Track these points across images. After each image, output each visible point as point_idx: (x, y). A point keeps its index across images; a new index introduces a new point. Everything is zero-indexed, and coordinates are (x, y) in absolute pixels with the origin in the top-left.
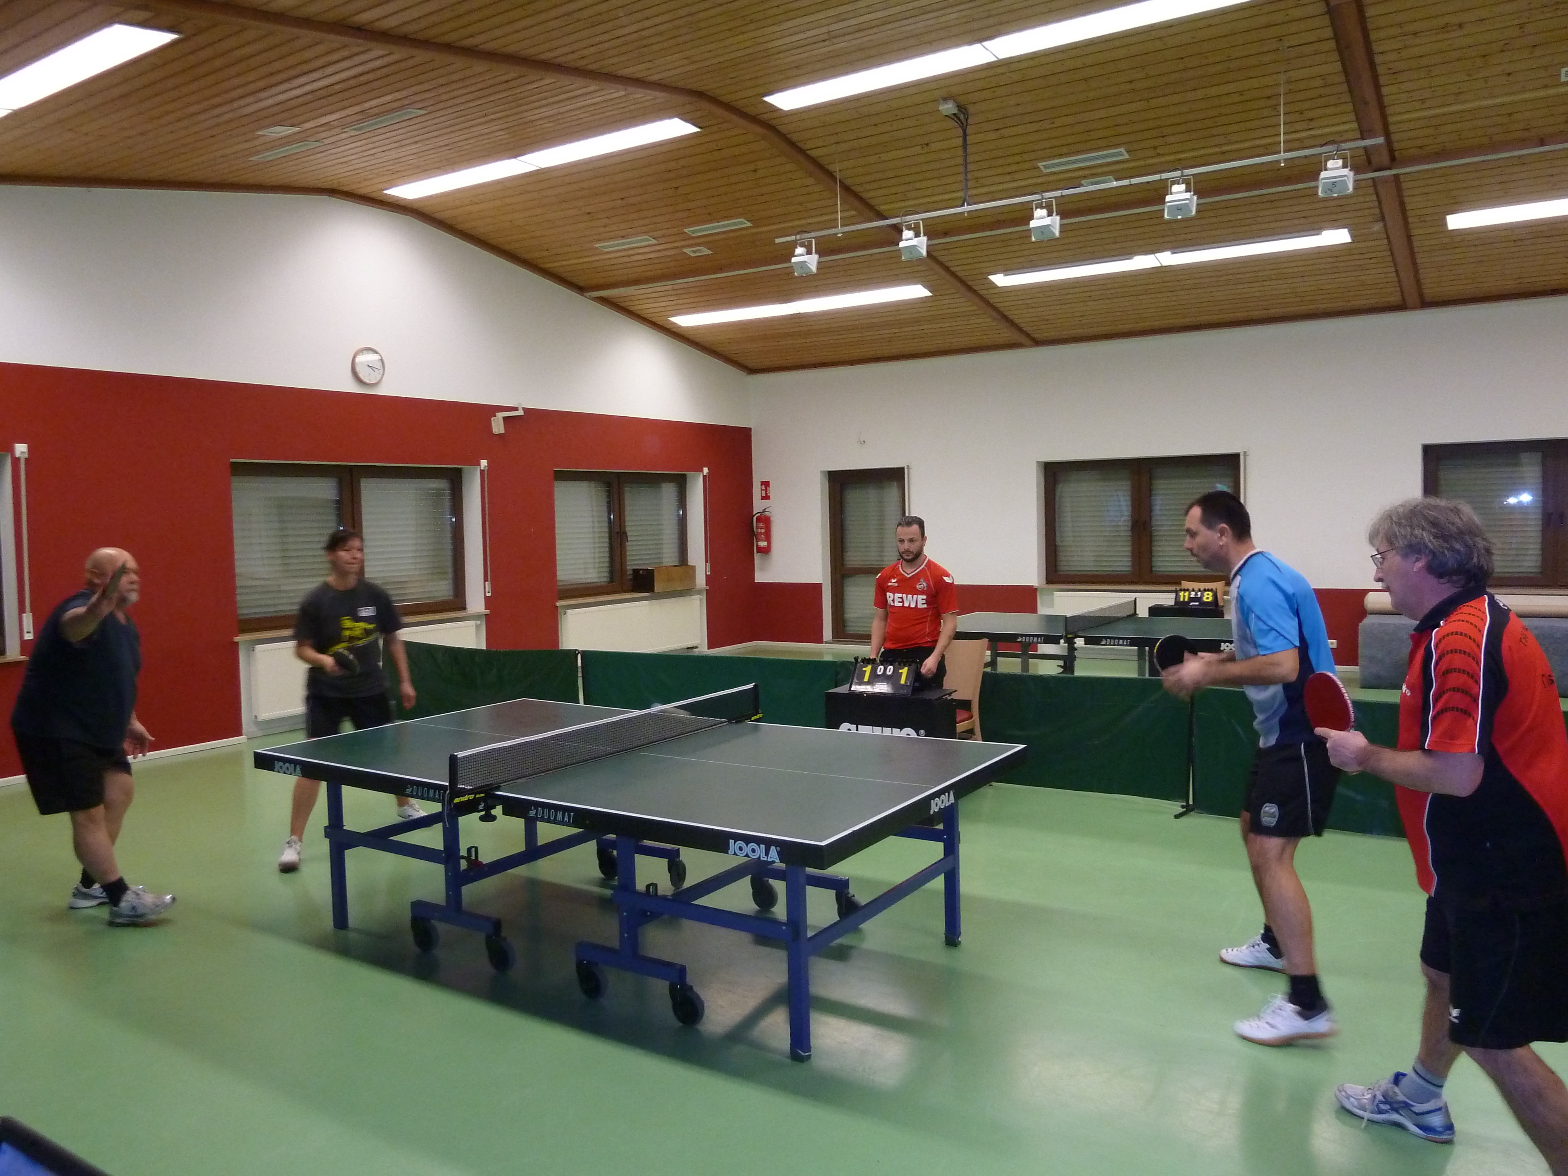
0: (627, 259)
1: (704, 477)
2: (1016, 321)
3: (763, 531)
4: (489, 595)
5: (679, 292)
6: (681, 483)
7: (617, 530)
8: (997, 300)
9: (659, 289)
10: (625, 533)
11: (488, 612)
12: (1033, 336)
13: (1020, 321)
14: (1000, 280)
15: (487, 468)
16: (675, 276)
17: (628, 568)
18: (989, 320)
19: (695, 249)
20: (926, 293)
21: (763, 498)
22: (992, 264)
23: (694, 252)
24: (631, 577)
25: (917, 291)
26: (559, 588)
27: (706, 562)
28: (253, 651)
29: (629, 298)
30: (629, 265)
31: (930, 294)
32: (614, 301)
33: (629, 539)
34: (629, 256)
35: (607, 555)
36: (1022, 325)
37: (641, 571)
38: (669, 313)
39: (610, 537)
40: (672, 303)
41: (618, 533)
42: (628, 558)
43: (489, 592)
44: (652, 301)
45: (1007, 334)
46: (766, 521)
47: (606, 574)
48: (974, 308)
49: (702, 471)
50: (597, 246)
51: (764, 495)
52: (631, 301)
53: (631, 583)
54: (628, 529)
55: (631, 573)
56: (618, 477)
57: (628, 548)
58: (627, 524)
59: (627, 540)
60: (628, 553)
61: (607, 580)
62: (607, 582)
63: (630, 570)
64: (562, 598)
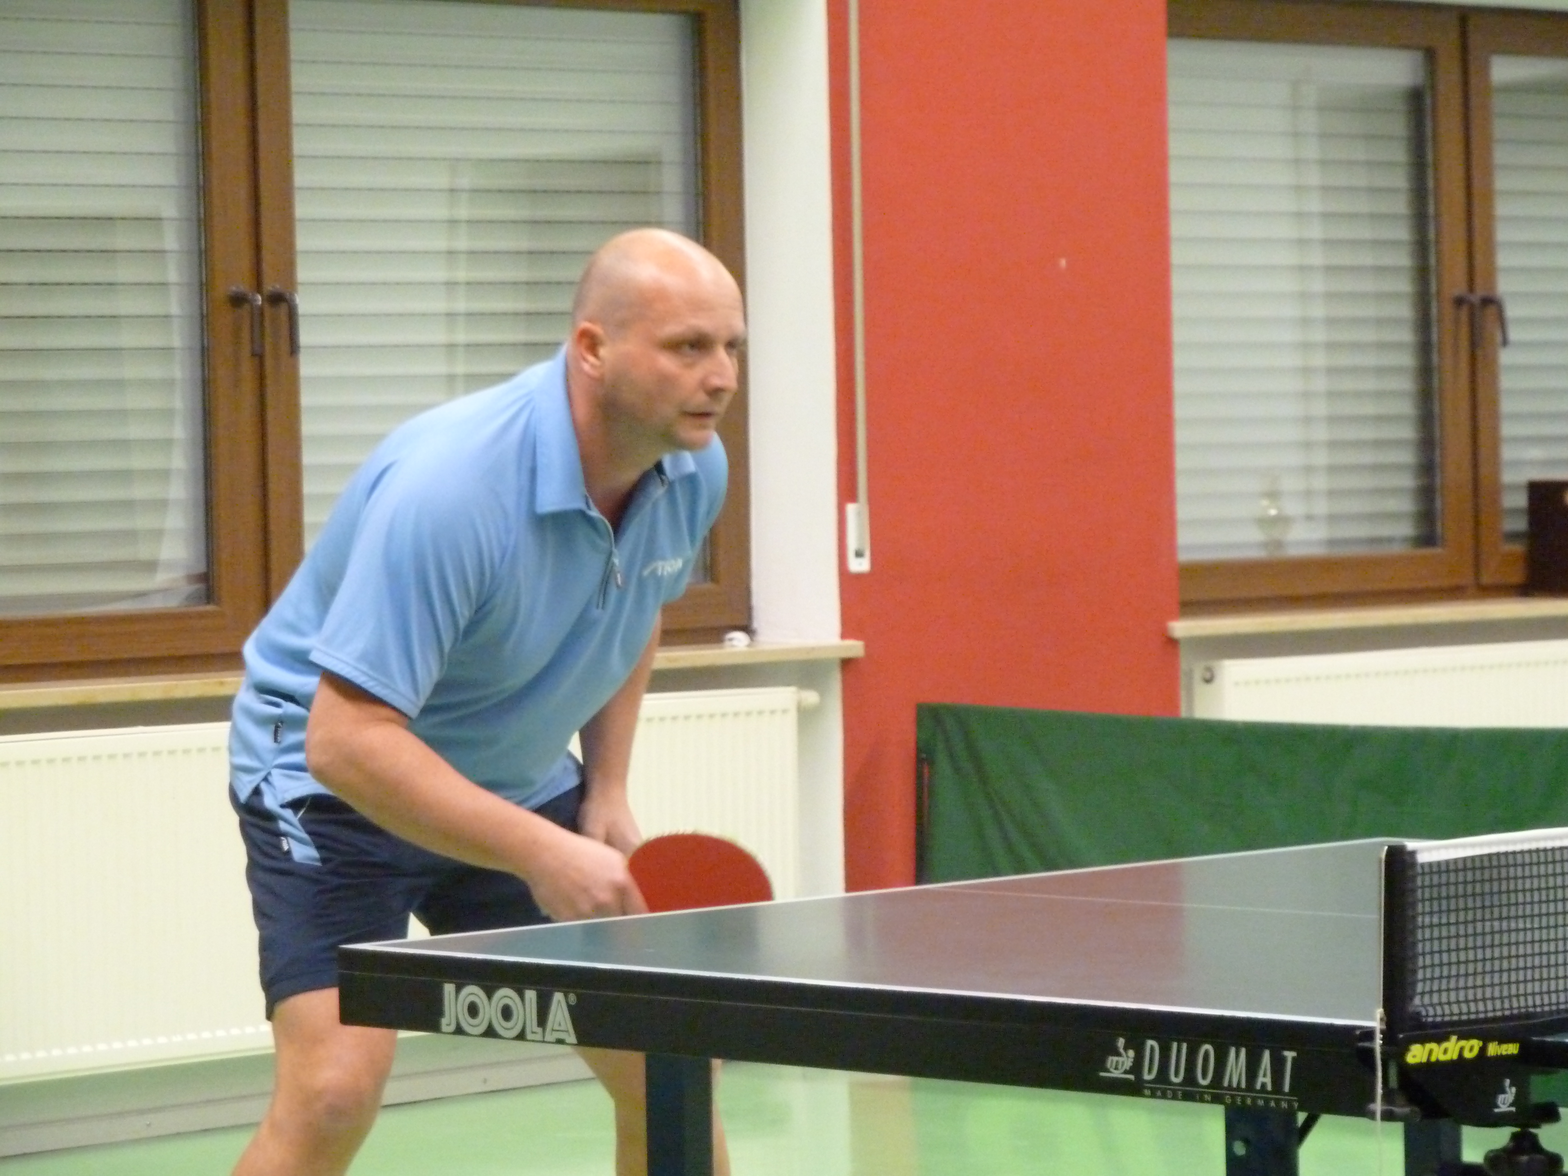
4: (860, 565)
7: (1455, 284)
10: (1492, 303)
11: (855, 648)
17: (1508, 477)
24: (1520, 524)
26: (1183, 557)
33: (1511, 337)
35: (1407, 408)
39: (1424, 324)
41: (1459, 302)
42: (1507, 429)
43: (859, 554)
47: (1406, 505)
53: (1518, 548)
54: (1504, 286)
55: (1520, 500)
56: (1464, 35)
57: (1506, 382)
58: (1503, 259)
59: (1505, 342)
60: (1507, 406)
61: (1406, 529)
62: (1405, 540)
63: (1514, 488)
64: (1192, 608)
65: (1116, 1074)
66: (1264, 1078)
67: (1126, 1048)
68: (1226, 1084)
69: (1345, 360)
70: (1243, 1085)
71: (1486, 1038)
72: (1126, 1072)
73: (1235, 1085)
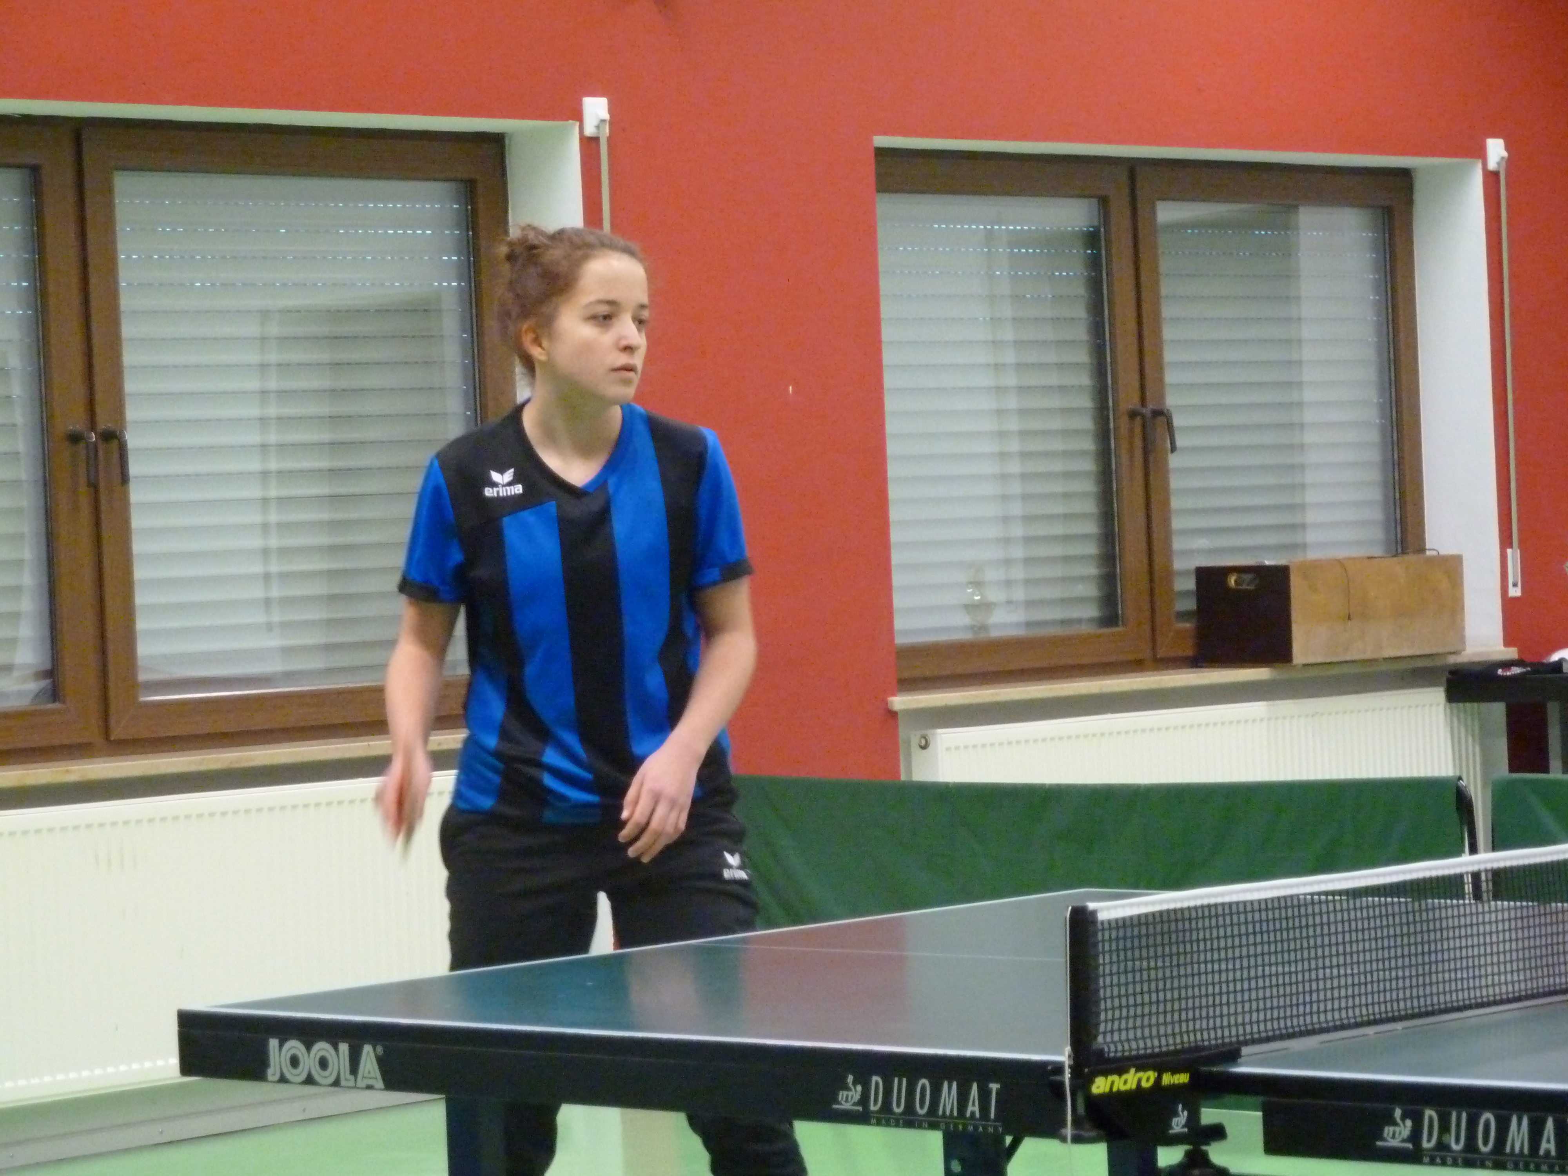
1: (1491, 178)
6: (1392, 208)
7: (1129, 399)
10: (1162, 415)
15: (606, 133)
17: (1179, 564)
24: (1190, 604)
26: (900, 640)
27: (1506, 541)
33: (1180, 442)
35: (1090, 507)
37: (1232, 580)
39: (1103, 434)
41: (1133, 415)
42: (1177, 523)
47: (1091, 590)
49: (1482, 156)
53: (1188, 625)
54: (1172, 401)
55: (1190, 584)
56: (1132, 184)
57: (1175, 483)
58: (1171, 377)
59: (1173, 449)
60: (1176, 503)
61: (1092, 611)
62: (1091, 620)
63: (1184, 573)
64: (909, 684)
65: (847, 1106)
66: (974, 1107)
67: (855, 1083)
68: (940, 1113)
70: (955, 1114)
71: (1161, 1069)
72: (855, 1104)
73: (948, 1113)
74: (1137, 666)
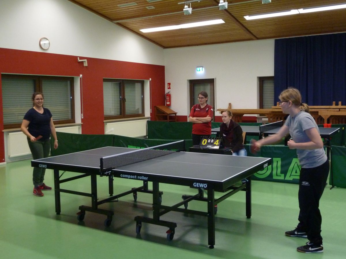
0: (128, 10)
1: (150, 81)
2: (252, 32)
3: (168, 99)
4: (83, 118)
5: (144, 21)
6: (142, 83)
8: (246, 24)
9: (137, 20)
10: (125, 99)
11: (82, 123)
12: (256, 36)
13: (253, 31)
14: (247, 18)
15: (82, 77)
16: (142, 16)
17: (126, 110)
18: (243, 31)
19: (149, 7)
20: (223, 22)
21: (168, 88)
22: (245, 12)
23: (149, 8)
25: (220, 21)
27: (150, 109)
28: (8, 135)
29: (127, 23)
30: (128, 12)
31: (224, 22)
32: (122, 24)
33: (126, 101)
34: (128, 9)
35: (119, 106)
36: (253, 33)
38: (140, 28)
39: (120, 100)
40: (141, 25)
41: (123, 99)
42: (126, 107)
44: (135, 24)
45: (248, 36)
46: (169, 95)
47: (119, 112)
48: (239, 27)
49: (149, 79)
50: (118, 6)
51: (169, 87)
52: (128, 24)
54: (126, 98)
56: (123, 81)
57: (126, 104)
58: (126, 96)
60: (126, 105)
61: (119, 114)
64: (105, 119)
69: (115, 104)
74: (122, 118)
